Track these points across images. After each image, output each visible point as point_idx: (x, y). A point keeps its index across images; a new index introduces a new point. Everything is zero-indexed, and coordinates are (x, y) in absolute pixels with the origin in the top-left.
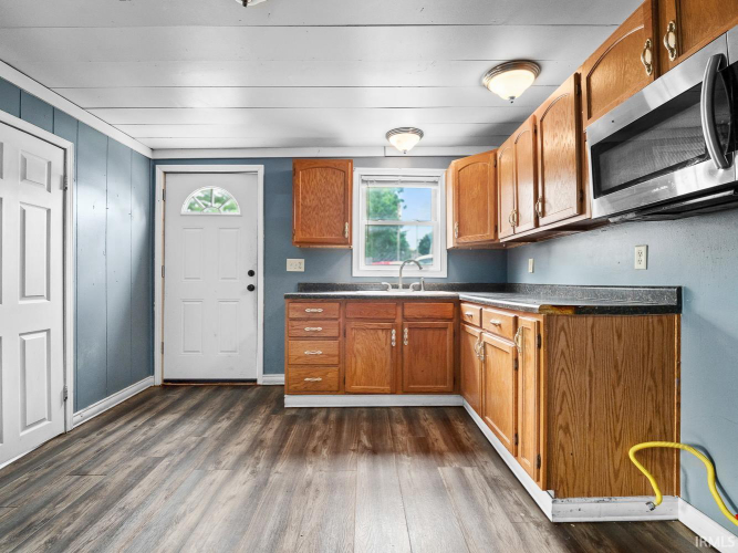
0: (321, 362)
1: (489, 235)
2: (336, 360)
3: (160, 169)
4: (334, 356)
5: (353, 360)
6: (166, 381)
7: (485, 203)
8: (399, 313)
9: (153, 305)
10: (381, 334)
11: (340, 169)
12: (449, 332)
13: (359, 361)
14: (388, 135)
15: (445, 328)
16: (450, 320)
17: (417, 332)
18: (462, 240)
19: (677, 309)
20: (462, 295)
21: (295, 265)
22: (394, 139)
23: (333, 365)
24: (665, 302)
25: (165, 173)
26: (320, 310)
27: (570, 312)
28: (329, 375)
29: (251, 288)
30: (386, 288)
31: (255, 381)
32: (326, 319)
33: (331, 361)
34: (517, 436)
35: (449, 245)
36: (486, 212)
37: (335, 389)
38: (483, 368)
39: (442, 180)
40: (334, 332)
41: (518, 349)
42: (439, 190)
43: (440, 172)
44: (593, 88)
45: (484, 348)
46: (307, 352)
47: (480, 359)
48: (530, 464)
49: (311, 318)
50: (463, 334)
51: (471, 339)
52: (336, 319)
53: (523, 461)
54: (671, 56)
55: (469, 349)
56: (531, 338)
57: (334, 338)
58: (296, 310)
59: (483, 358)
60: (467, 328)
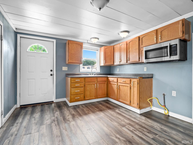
0: (79, 93)
1: (112, 63)
2: (83, 92)
3: (19, 36)
4: (82, 91)
5: (87, 92)
6: (21, 106)
7: (111, 57)
8: (96, 80)
9: (16, 81)
10: (93, 85)
11: (80, 45)
12: (106, 84)
13: (88, 92)
14: (91, 39)
15: (105, 83)
16: (106, 81)
17: (100, 84)
18: (106, 64)
19: (152, 77)
20: (108, 76)
21: (65, 68)
22: (92, 40)
23: (82, 94)
24: (150, 76)
25: (21, 37)
26: (79, 80)
27: (142, 78)
28: (81, 96)
29: (51, 75)
30: (88, 75)
31: (53, 101)
32: (81, 82)
33: (81, 93)
34: (130, 101)
35: (101, 65)
36: (111, 58)
37: (82, 99)
38: (118, 90)
39: (99, 50)
40: (83, 86)
41: (132, 85)
42: (98, 52)
43: (99, 48)
44: (143, 40)
45: (119, 86)
46: (76, 91)
47: (117, 88)
48: (136, 105)
49: (77, 82)
50: (109, 84)
51: (113, 85)
52: (83, 82)
53: (133, 105)
54: (160, 40)
55: (112, 87)
56: (136, 83)
57: (82, 87)
58: (73, 80)
59: (119, 88)
60: (111, 83)
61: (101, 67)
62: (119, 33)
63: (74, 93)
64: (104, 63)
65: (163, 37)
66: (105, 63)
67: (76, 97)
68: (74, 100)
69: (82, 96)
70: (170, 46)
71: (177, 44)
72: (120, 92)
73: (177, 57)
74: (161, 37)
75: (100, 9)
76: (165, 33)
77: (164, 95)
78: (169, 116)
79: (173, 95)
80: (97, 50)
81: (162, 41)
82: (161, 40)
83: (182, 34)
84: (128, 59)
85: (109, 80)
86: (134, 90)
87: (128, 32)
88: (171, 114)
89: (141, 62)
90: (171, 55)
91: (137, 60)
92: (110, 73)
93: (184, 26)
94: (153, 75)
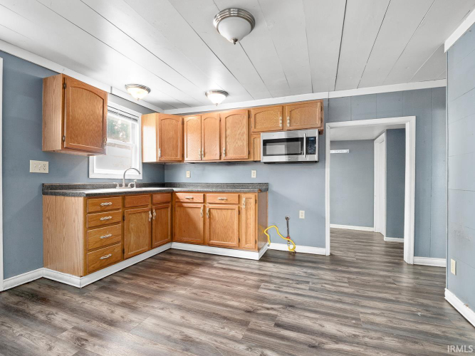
0: (111, 242)
1: (179, 157)
2: (119, 238)
4: (118, 235)
7: (177, 142)
8: (150, 201)
10: (143, 215)
11: (101, 96)
12: (169, 210)
13: (132, 235)
15: (167, 208)
16: (168, 203)
17: (158, 211)
18: (163, 159)
19: (268, 190)
20: (175, 189)
21: (39, 166)
23: (118, 242)
26: (110, 203)
27: (260, 191)
28: (116, 250)
32: (114, 210)
33: (115, 240)
34: (239, 239)
35: (146, 160)
36: (177, 146)
37: (119, 258)
38: (207, 220)
39: (140, 120)
40: (120, 218)
41: (243, 207)
42: (138, 125)
43: (139, 115)
44: (257, 119)
45: (209, 211)
46: (102, 237)
47: (204, 217)
48: (252, 244)
49: (104, 210)
50: (178, 209)
51: (190, 210)
52: (118, 209)
53: (246, 246)
54: (288, 125)
55: (188, 215)
56: (252, 201)
57: (118, 223)
58: (94, 205)
59: (208, 216)
60: (185, 205)
61: (145, 165)
62: (208, 93)
63: (96, 242)
64: (159, 155)
65: (293, 120)
66: (161, 156)
67: (103, 254)
68: (97, 265)
69: (118, 248)
70: (307, 138)
71: (315, 138)
72: (213, 224)
73: (315, 157)
74: (290, 120)
75: (236, 40)
76: (296, 114)
77: (287, 219)
78: (296, 252)
79: (300, 217)
80: (134, 117)
81: (291, 128)
82: (290, 126)
83: (320, 122)
84: (224, 152)
85: (178, 198)
86: (249, 217)
87: (226, 93)
88: (300, 249)
89: (252, 159)
90: (307, 153)
91: (245, 155)
92: (161, 182)
93: (323, 111)
94: (267, 184)
